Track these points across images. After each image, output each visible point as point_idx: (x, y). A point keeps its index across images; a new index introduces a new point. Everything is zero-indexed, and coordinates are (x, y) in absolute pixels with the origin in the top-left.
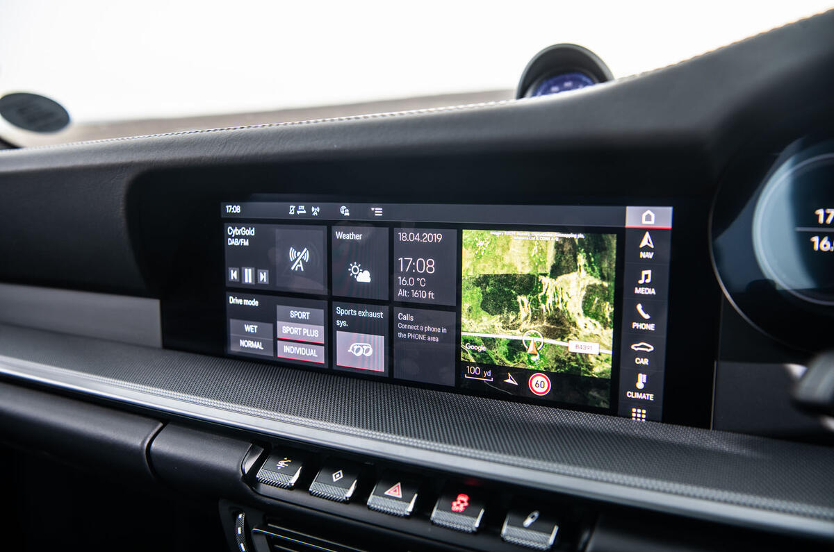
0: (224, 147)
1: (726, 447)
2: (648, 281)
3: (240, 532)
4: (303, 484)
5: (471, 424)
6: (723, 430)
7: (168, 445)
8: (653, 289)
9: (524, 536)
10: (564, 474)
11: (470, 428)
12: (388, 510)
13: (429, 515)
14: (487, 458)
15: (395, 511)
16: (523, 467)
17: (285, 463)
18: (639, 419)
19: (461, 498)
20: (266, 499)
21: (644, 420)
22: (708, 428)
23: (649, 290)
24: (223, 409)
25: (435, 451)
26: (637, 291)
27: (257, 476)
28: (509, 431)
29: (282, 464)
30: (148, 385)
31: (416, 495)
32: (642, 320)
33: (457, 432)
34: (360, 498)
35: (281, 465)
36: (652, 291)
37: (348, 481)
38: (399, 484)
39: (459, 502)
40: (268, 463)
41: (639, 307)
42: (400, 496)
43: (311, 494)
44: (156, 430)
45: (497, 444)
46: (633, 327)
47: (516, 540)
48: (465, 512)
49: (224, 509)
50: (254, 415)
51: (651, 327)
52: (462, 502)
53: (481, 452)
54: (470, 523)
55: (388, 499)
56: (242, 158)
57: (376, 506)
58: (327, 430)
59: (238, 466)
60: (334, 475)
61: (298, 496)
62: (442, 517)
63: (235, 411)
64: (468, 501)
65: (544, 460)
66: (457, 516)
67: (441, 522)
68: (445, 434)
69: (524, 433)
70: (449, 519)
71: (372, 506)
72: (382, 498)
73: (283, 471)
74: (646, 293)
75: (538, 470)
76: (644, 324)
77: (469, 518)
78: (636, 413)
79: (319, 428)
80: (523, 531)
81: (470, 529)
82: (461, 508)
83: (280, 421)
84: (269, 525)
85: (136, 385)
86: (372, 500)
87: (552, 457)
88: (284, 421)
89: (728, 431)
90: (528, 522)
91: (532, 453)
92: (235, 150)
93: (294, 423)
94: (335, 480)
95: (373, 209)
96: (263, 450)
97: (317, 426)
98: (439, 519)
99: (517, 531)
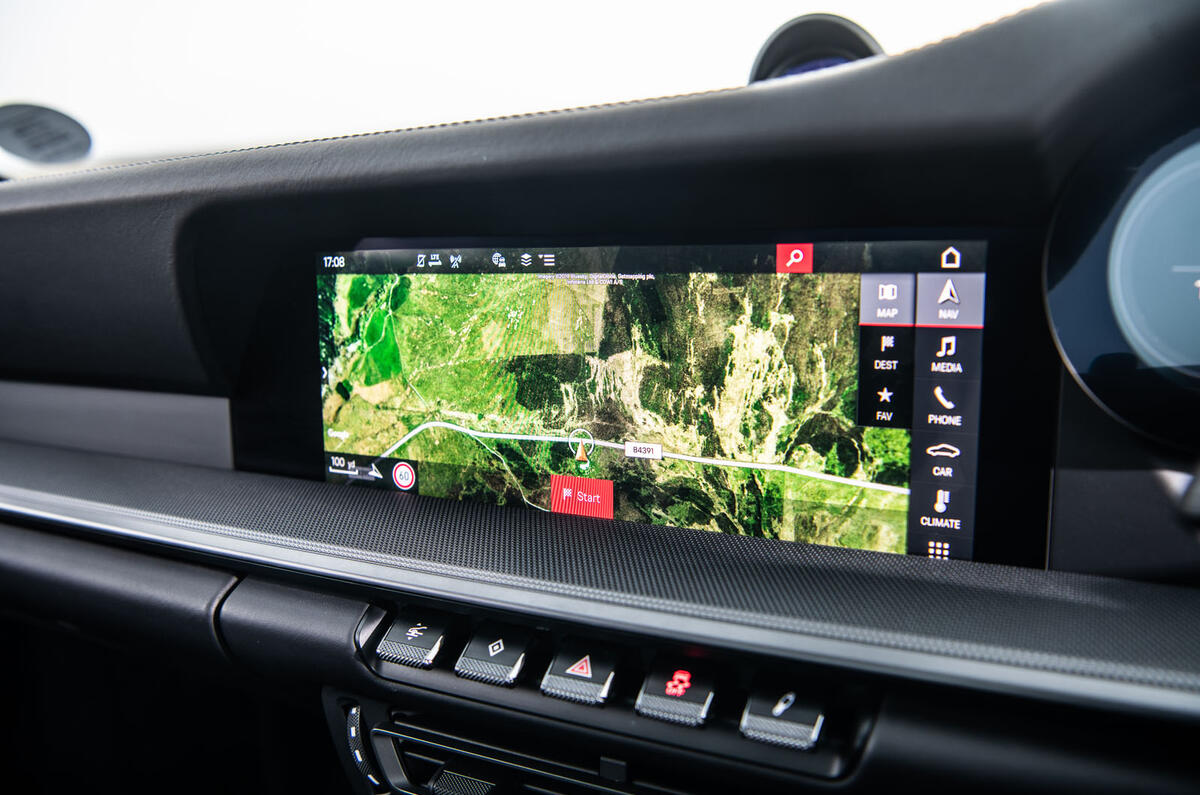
0: (320, 164)
1: (1069, 594)
2: (951, 352)
3: (353, 734)
4: (445, 662)
5: (692, 569)
6: (1064, 571)
7: (246, 609)
8: (959, 365)
9: (774, 729)
10: (832, 638)
11: (691, 573)
12: (573, 695)
13: (632, 701)
14: (717, 616)
15: (582, 698)
16: (771, 628)
17: (419, 631)
18: (938, 558)
19: (679, 676)
20: (391, 684)
21: (946, 558)
22: (1042, 567)
23: (953, 366)
24: (325, 553)
25: (639, 608)
26: (935, 367)
27: (378, 651)
28: (748, 577)
29: (414, 632)
30: (215, 521)
31: (612, 675)
32: (942, 411)
33: (671, 580)
34: (529, 679)
35: (413, 634)
36: (957, 368)
37: (511, 655)
38: (587, 657)
39: (676, 683)
40: (394, 631)
41: (938, 392)
42: (589, 675)
43: (458, 674)
44: (228, 587)
45: (731, 596)
46: (930, 422)
47: (762, 736)
48: (686, 697)
49: (329, 701)
50: (371, 562)
51: (956, 421)
52: (681, 682)
53: (709, 608)
54: (694, 713)
55: (571, 680)
56: (346, 180)
57: (553, 691)
58: (479, 581)
59: (350, 635)
60: (490, 647)
61: (440, 680)
62: (652, 705)
63: (343, 557)
64: (690, 681)
65: (802, 617)
66: (675, 702)
67: (650, 712)
68: (654, 583)
69: (771, 579)
70: (662, 707)
71: (548, 690)
72: (562, 679)
73: (416, 641)
74: (949, 371)
75: (793, 632)
76: (945, 416)
77: (692, 705)
78: (935, 548)
79: (467, 579)
80: (774, 722)
81: (693, 722)
82: (680, 690)
83: (410, 569)
84: (397, 723)
85: (197, 522)
86: (548, 682)
87: (813, 613)
88: (416, 570)
89: (1072, 571)
90: (780, 708)
91: (783, 609)
92: (336, 168)
93: (431, 573)
94: (492, 654)
95: (541, 256)
96: (385, 613)
97: (465, 575)
98: (648, 708)
99: (763, 723)
